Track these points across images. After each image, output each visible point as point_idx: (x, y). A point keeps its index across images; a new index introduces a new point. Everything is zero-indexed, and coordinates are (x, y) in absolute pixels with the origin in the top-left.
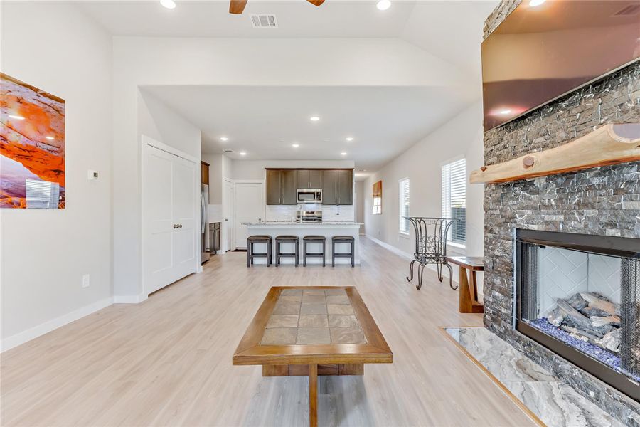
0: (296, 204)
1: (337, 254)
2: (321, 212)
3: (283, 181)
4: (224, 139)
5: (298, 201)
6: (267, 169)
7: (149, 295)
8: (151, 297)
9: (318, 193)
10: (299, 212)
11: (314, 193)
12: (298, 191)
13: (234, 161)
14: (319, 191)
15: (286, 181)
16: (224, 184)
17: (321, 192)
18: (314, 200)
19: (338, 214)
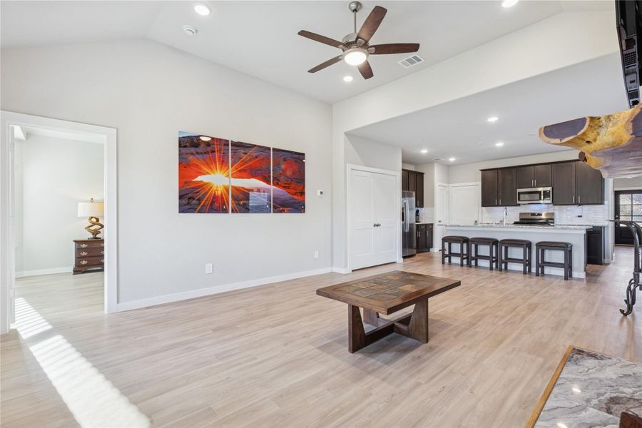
0: (517, 205)
1: (547, 263)
2: (553, 214)
3: (501, 181)
4: (424, 151)
5: (519, 202)
6: (481, 170)
7: (353, 271)
8: (354, 272)
9: (544, 192)
11: (540, 192)
12: (519, 190)
13: (448, 167)
14: (549, 189)
15: (504, 181)
16: (437, 189)
17: (549, 191)
18: (540, 199)
19: (580, 217)
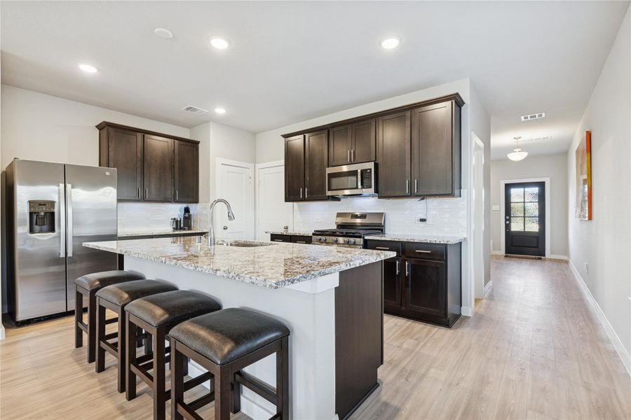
2: (382, 215)
3: (308, 155)
5: (328, 193)
9: (362, 172)
11: (357, 172)
12: (329, 170)
13: (255, 136)
14: (370, 165)
15: (311, 155)
17: (371, 169)
18: (357, 188)
19: (423, 220)
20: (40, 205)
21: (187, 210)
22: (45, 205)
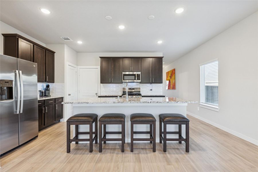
0: (122, 83)
2: (140, 88)
3: (113, 66)
5: (123, 81)
6: (101, 57)
9: (138, 75)
10: (124, 89)
11: (135, 75)
12: (123, 73)
13: (77, 53)
15: (114, 66)
16: (67, 68)
17: (140, 74)
18: (135, 79)
19: (151, 90)
20: (6, 82)
21: (48, 86)
22: (8, 82)
